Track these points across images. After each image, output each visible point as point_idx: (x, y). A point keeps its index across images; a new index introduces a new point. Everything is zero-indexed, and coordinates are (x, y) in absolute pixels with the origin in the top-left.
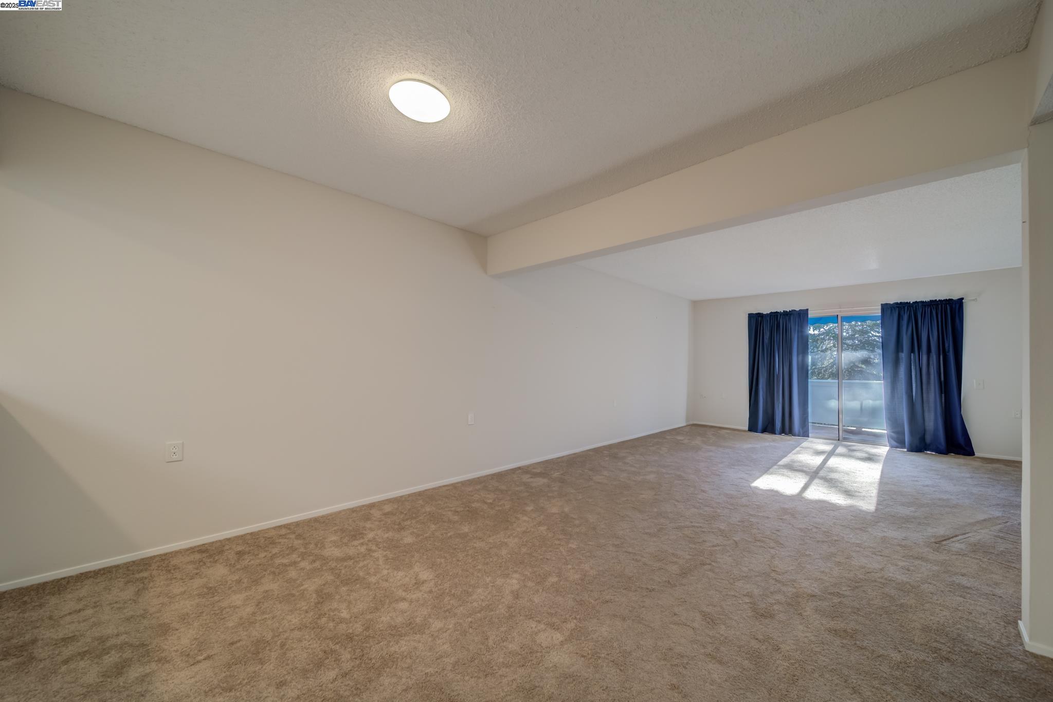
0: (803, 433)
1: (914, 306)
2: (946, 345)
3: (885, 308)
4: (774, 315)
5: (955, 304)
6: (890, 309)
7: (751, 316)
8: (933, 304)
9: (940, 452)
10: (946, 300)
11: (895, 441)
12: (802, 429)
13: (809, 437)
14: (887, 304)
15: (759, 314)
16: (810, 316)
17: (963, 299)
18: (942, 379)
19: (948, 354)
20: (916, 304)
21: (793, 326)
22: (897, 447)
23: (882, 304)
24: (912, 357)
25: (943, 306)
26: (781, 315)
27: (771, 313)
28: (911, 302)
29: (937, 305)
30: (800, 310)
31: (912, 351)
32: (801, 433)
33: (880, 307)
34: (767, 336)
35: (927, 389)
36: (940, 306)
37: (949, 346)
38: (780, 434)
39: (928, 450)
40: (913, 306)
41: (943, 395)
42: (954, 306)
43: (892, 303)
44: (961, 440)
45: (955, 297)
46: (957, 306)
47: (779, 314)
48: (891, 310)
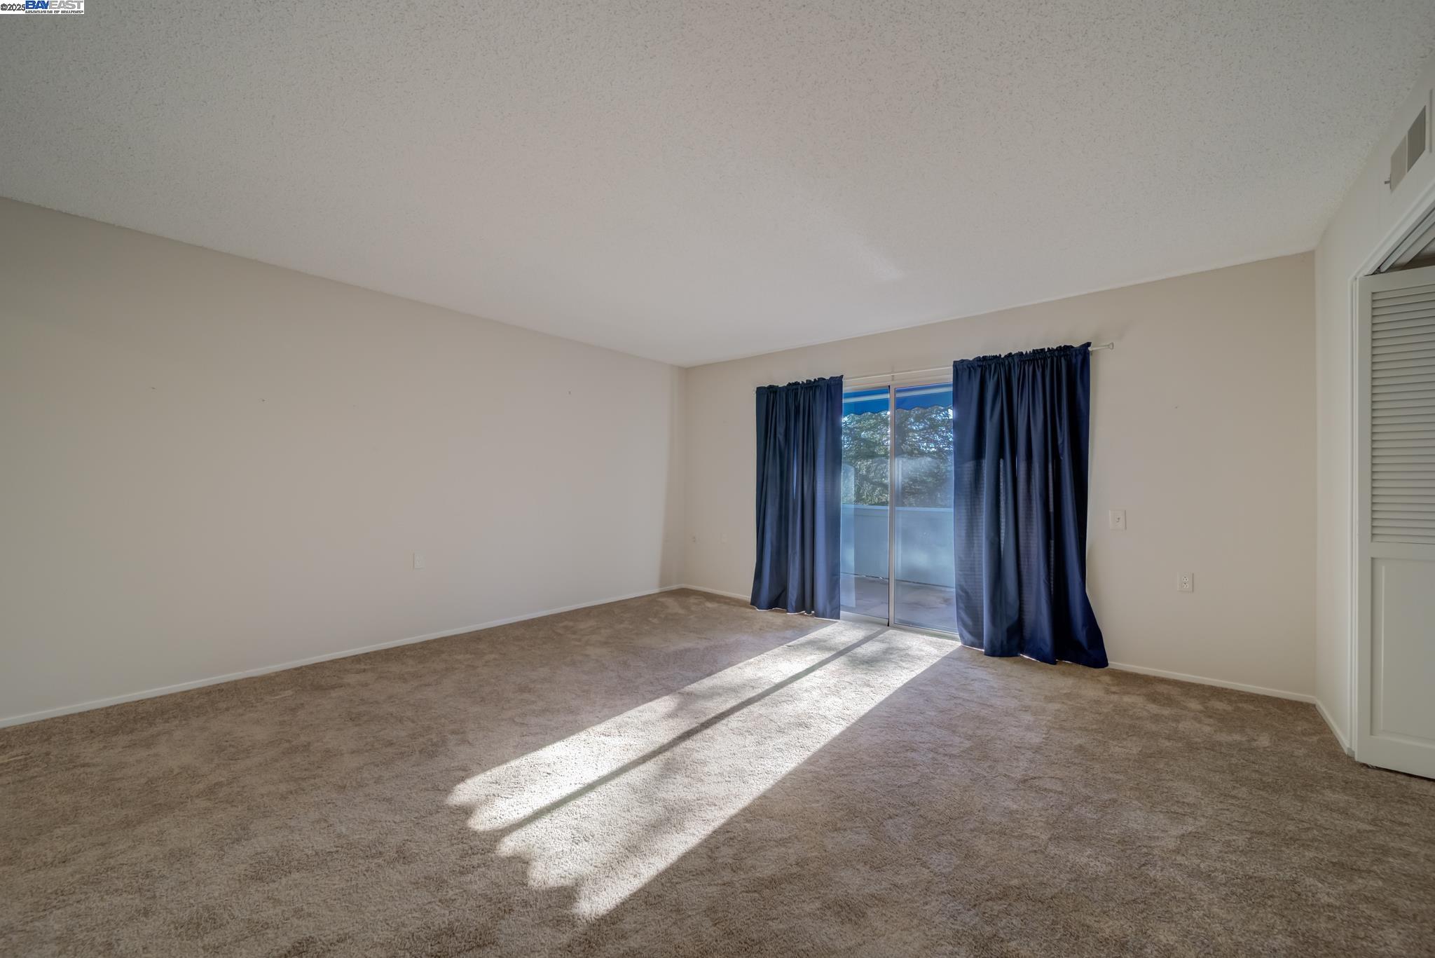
0: (832, 610)
1: (1007, 363)
2: (1060, 442)
3: (960, 368)
4: (793, 387)
5: (1076, 355)
6: (968, 370)
7: (760, 391)
8: (1038, 357)
9: (1043, 659)
10: (1060, 349)
11: (971, 633)
12: (830, 602)
13: (839, 619)
14: (963, 361)
15: (771, 387)
16: (846, 389)
17: (1088, 344)
18: (1052, 509)
19: (1062, 458)
20: (1010, 359)
21: (820, 409)
22: (973, 645)
23: (955, 362)
24: (1001, 466)
25: (1055, 359)
26: (802, 388)
27: (790, 384)
28: (1002, 356)
29: (1045, 359)
30: (831, 378)
31: (1000, 454)
32: (828, 610)
33: (951, 368)
34: (781, 430)
35: (1027, 529)
36: (1049, 361)
37: (1063, 443)
38: (797, 610)
39: (1026, 654)
40: (1003, 364)
41: (1052, 542)
42: (1074, 361)
43: (971, 359)
44: (1081, 634)
45: (1076, 344)
46: (1080, 358)
47: (799, 387)
48: (970, 371)
